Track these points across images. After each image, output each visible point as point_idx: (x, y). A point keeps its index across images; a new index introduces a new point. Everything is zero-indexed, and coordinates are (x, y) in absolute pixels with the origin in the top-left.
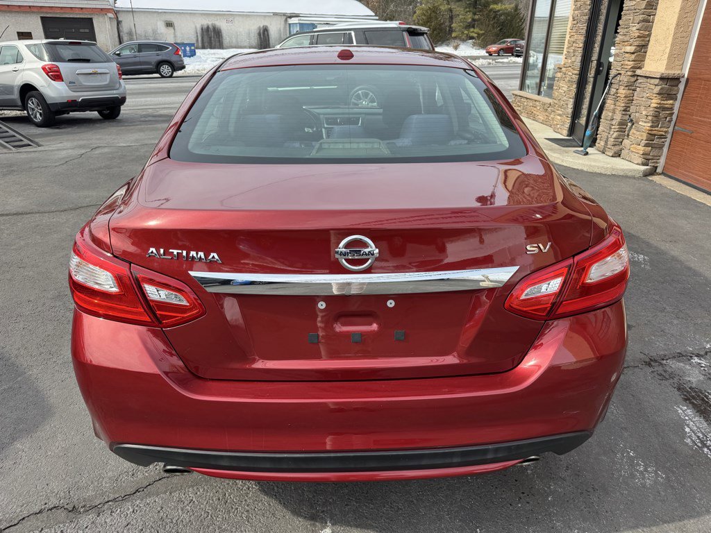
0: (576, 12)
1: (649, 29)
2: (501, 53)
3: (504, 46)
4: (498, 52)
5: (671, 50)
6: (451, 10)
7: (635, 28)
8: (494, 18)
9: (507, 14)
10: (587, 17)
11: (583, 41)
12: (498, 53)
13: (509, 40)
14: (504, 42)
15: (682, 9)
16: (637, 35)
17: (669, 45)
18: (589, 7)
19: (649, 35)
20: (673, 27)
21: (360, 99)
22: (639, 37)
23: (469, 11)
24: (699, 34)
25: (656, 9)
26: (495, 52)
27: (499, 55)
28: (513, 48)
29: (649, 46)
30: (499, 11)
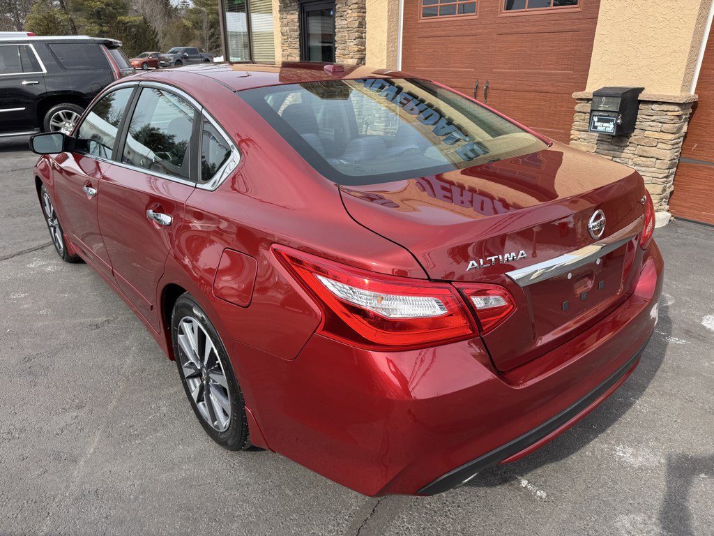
0: (285, 28)
1: (363, 44)
2: (145, 67)
3: (146, 59)
4: (142, 65)
5: (387, 62)
6: (71, 20)
7: (352, 44)
8: (125, 30)
9: (138, 26)
10: (298, 33)
11: (298, 55)
12: (142, 67)
13: (150, 53)
14: (145, 56)
15: (389, 29)
16: (356, 49)
17: (385, 58)
18: (298, 24)
19: (365, 50)
20: (385, 43)
21: (62, 121)
22: (358, 51)
23: (95, 22)
24: (403, 49)
25: (365, 28)
26: (138, 65)
27: (143, 69)
28: (156, 61)
29: (367, 59)
30: (128, 23)
